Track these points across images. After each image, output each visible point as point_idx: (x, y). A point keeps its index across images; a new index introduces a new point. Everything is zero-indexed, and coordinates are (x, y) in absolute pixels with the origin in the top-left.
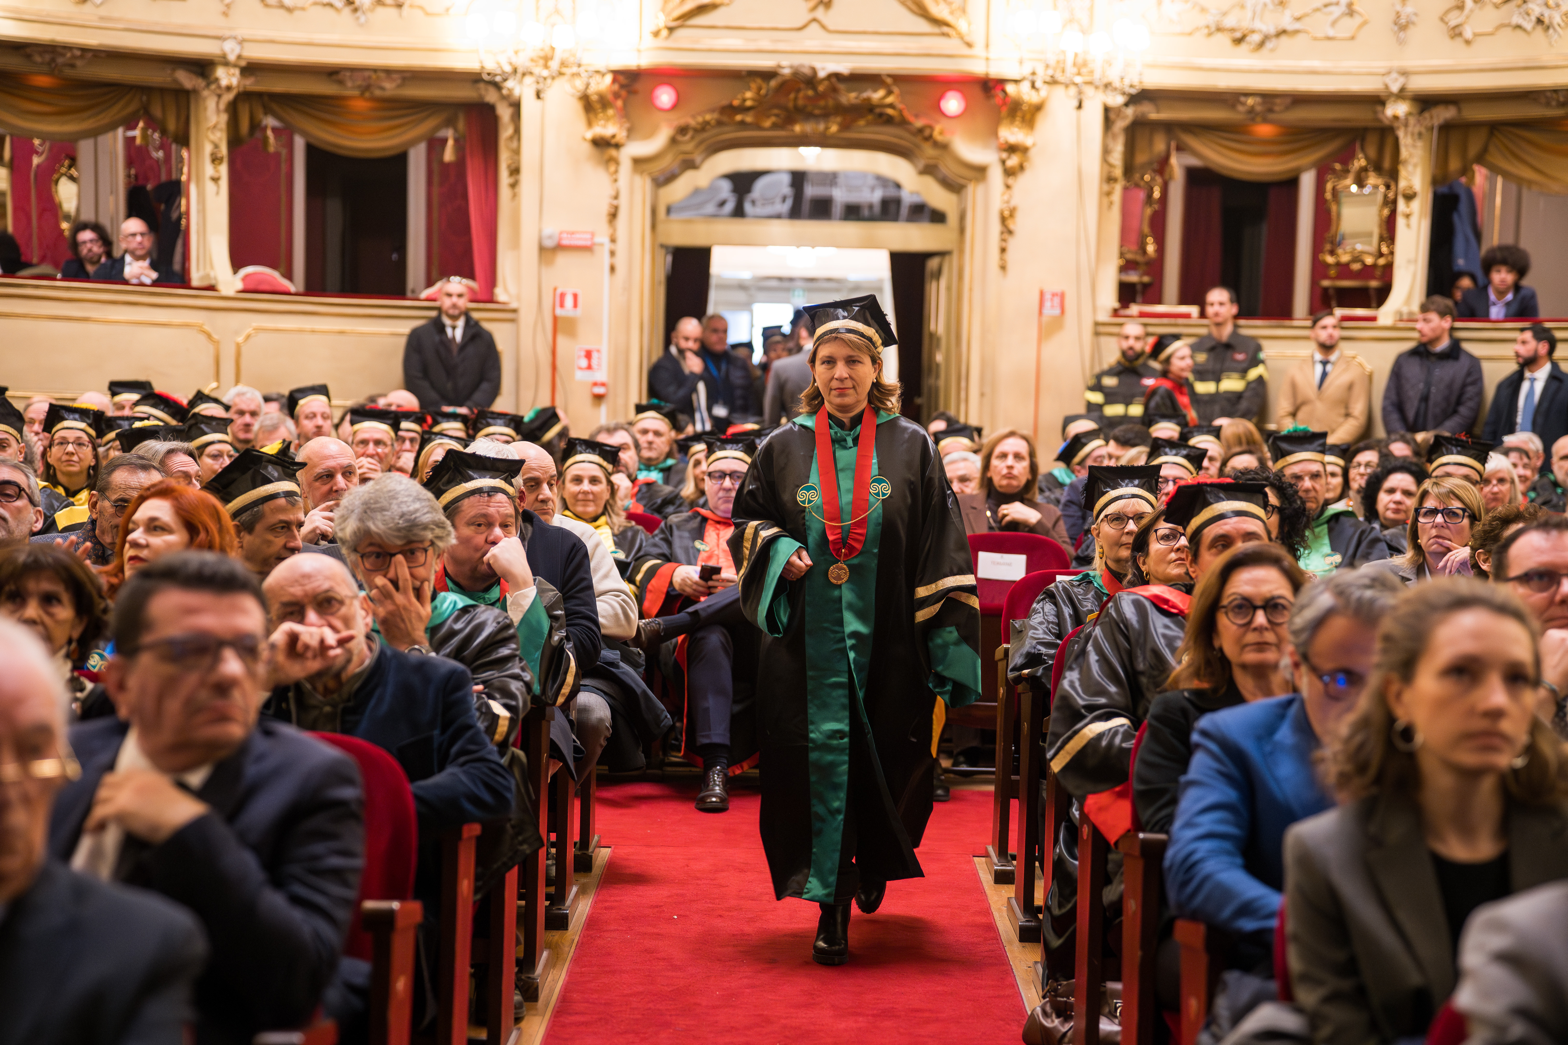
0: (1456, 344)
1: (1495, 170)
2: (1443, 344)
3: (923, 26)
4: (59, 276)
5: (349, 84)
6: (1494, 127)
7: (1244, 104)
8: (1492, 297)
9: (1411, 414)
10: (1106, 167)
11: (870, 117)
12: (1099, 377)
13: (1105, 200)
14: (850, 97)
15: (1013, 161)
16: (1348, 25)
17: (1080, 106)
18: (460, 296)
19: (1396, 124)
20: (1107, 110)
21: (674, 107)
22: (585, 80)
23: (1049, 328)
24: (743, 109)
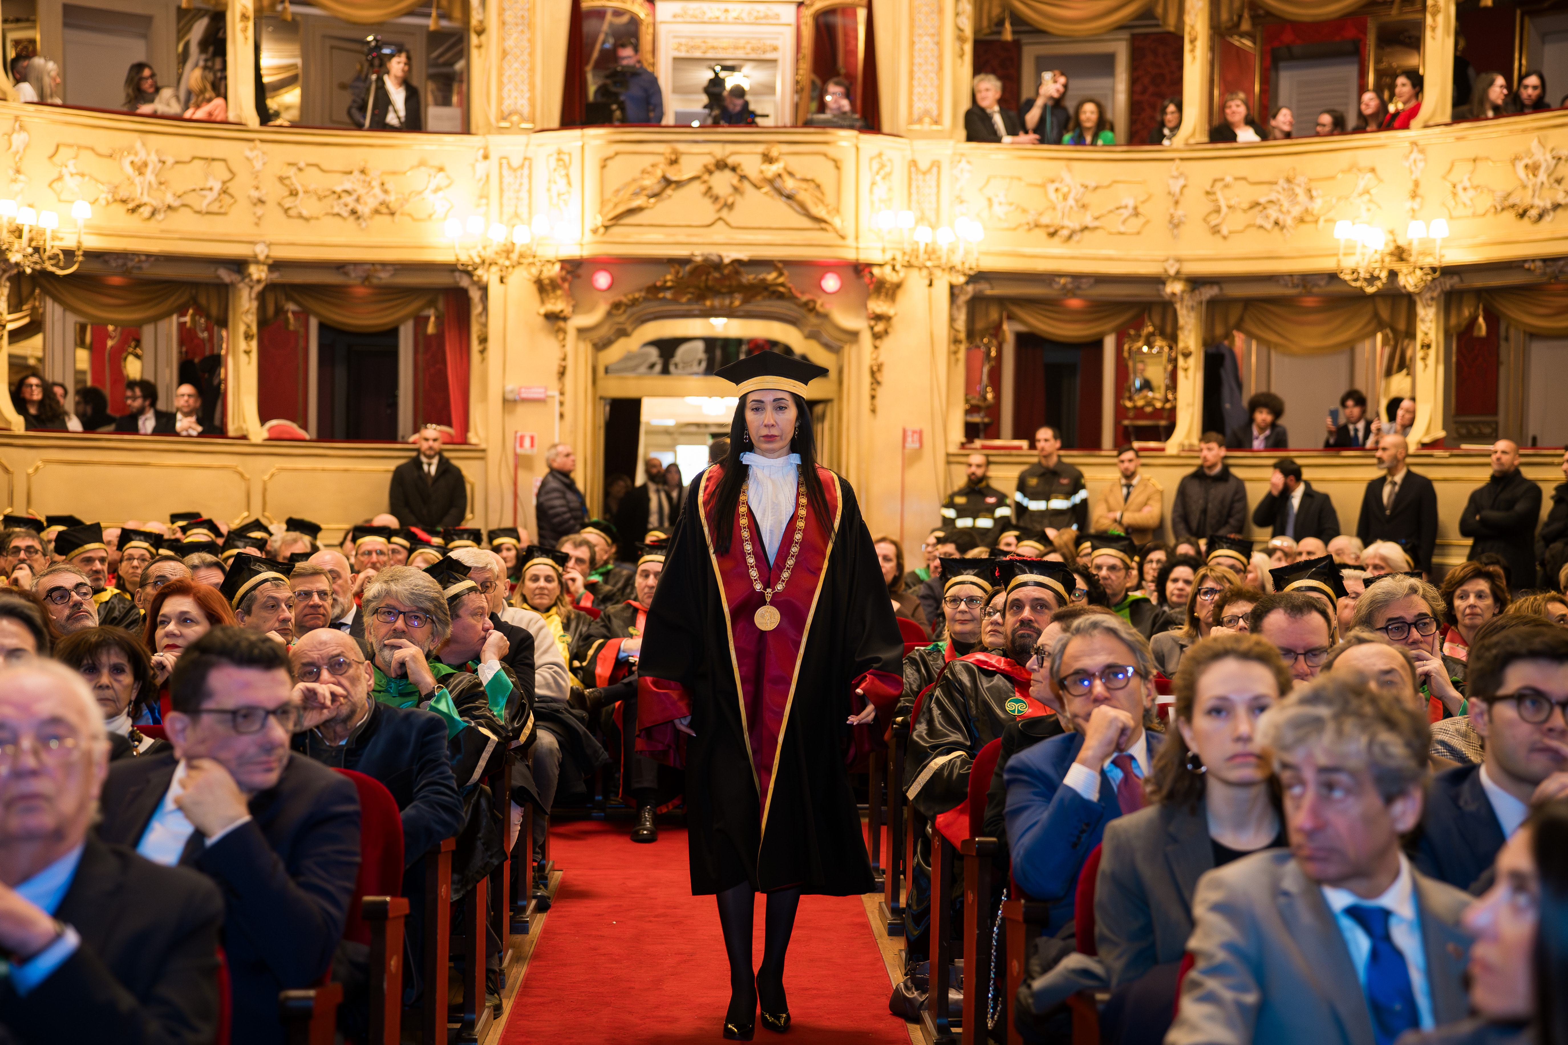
0: (1226, 468)
1: (1249, 335)
2: (1217, 470)
3: (806, 223)
5: (353, 275)
6: (1248, 303)
7: (1058, 283)
8: (1255, 432)
9: (1194, 524)
10: (953, 332)
11: (766, 294)
12: (952, 496)
13: (953, 357)
14: (748, 278)
15: (880, 327)
16: (1135, 224)
17: (931, 285)
18: (436, 439)
19: (1174, 300)
20: (952, 287)
21: (610, 287)
22: (539, 268)
23: (910, 459)
24: (664, 288)
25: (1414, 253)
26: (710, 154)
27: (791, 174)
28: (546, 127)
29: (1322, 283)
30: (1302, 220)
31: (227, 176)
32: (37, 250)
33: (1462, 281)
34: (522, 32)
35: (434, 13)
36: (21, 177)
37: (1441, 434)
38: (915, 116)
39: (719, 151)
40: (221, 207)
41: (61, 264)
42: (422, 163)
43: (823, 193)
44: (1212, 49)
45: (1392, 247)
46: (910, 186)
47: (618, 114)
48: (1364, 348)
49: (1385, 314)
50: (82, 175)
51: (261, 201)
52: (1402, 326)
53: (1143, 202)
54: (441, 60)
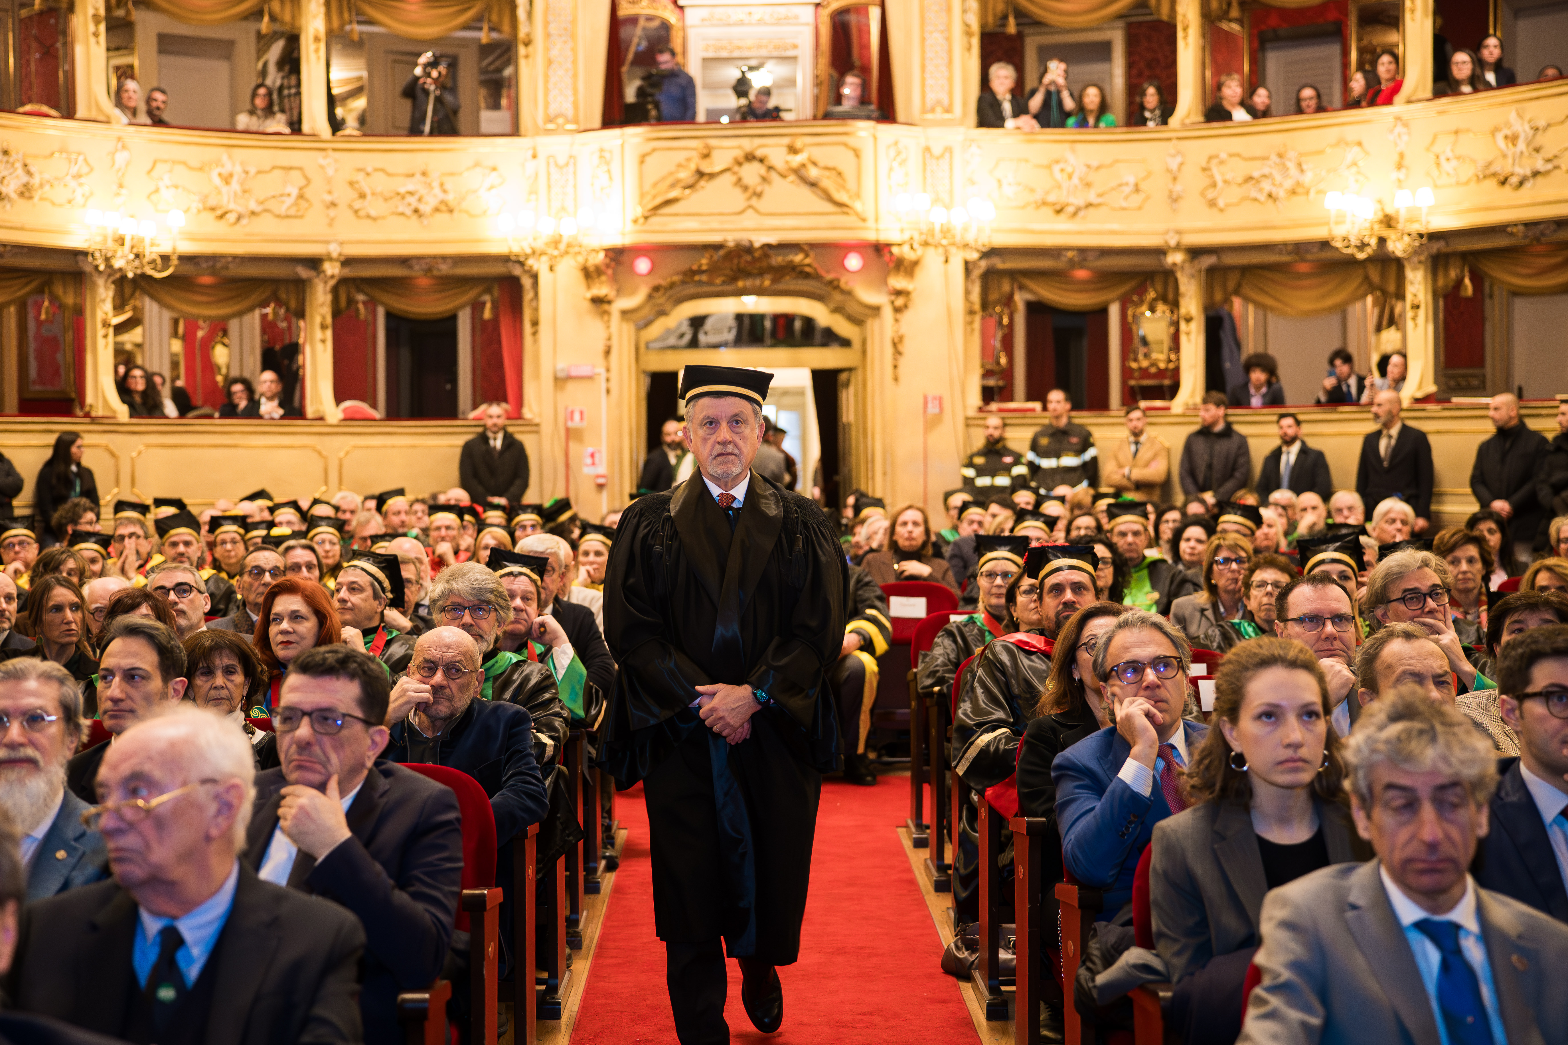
0: (1229, 426)
1: (1247, 299)
2: (1219, 427)
3: (830, 207)
4: (217, 415)
5: (416, 267)
6: (1246, 270)
7: (1065, 257)
8: (1252, 391)
9: (1201, 478)
10: (968, 304)
11: (793, 274)
12: (971, 457)
13: (969, 328)
14: (777, 260)
15: (900, 302)
16: (1136, 199)
17: (946, 261)
18: (499, 417)
19: (1175, 269)
20: (967, 263)
21: (651, 272)
22: (584, 257)
23: (932, 423)
24: (700, 272)
25: (1402, 219)
26: (739, 147)
27: (815, 164)
28: (589, 127)
29: (1315, 250)
30: (1294, 192)
31: (303, 182)
32: (137, 256)
33: (1447, 244)
34: (565, 42)
35: (486, 27)
36: (123, 191)
37: (1432, 388)
38: (929, 105)
39: (748, 145)
40: (298, 211)
41: (159, 267)
42: (477, 165)
43: (844, 180)
44: (1204, 35)
45: (1380, 216)
46: (925, 170)
47: (653, 113)
48: (1356, 310)
49: (1375, 276)
50: (176, 187)
51: (333, 204)
52: (1391, 287)
53: (1144, 179)
54: (492, 67)
